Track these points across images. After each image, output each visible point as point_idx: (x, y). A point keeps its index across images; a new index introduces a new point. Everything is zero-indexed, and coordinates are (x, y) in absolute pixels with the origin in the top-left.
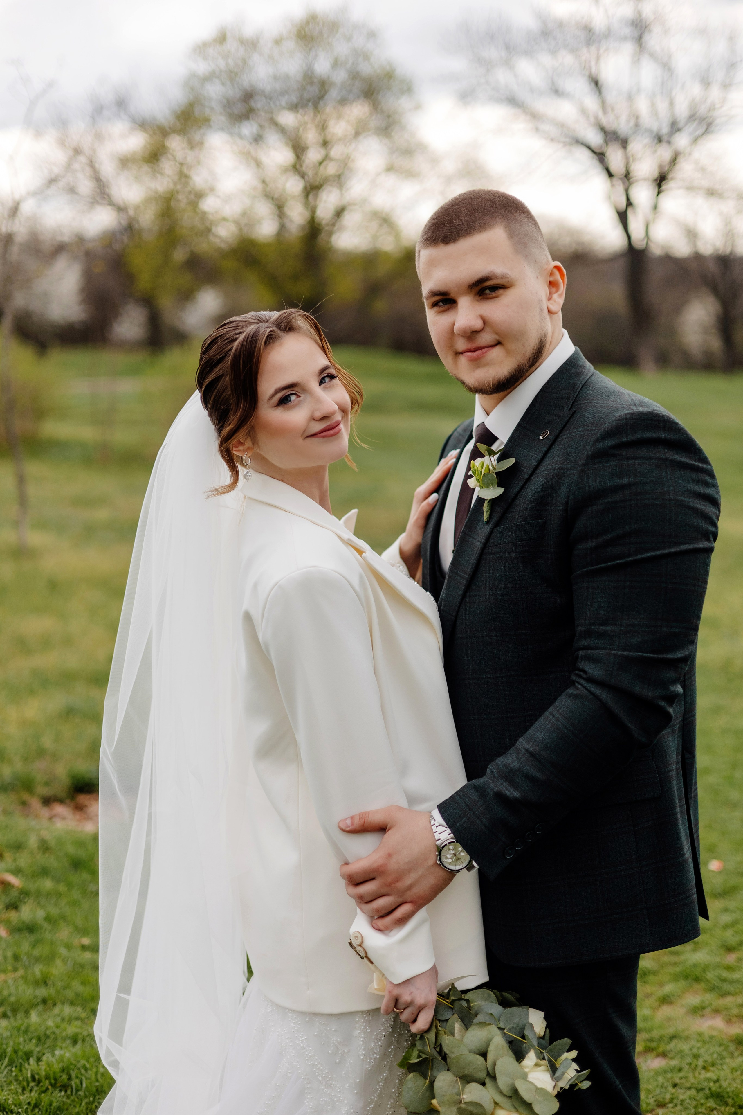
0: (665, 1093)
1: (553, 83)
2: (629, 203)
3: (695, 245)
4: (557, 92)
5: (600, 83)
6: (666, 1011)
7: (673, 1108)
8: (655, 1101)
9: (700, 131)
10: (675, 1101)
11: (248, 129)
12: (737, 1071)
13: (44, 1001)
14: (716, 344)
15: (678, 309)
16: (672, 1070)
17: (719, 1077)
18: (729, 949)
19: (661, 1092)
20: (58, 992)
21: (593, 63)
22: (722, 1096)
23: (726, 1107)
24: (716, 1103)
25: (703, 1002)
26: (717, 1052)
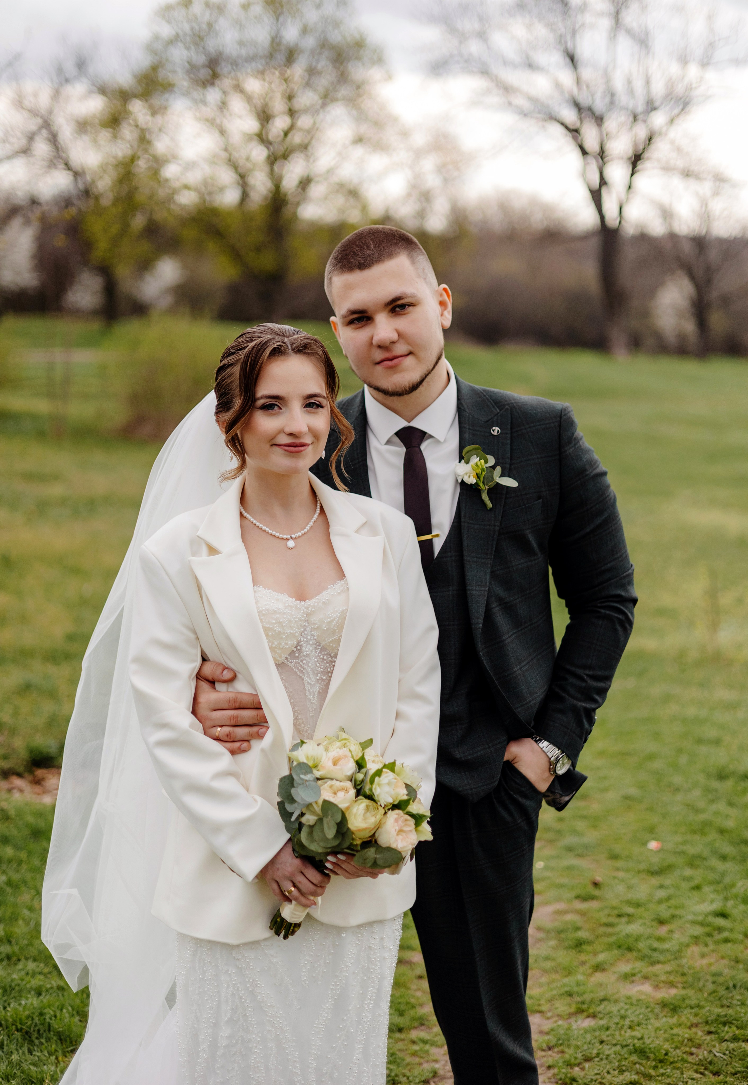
0: (593, 1049)
1: (528, 57)
2: (603, 182)
3: (670, 225)
4: (531, 66)
5: (575, 59)
6: (599, 977)
7: (598, 1061)
8: (583, 1055)
9: (676, 111)
10: (601, 1056)
11: (213, 95)
12: (660, 1030)
13: (9, 957)
14: (690, 327)
15: (652, 292)
16: (601, 1028)
17: (643, 1035)
18: (662, 922)
19: (589, 1049)
20: (22, 949)
21: (568, 38)
22: (645, 1052)
23: (648, 1061)
24: (639, 1058)
25: (633, 969)
26: (643, 1013)
